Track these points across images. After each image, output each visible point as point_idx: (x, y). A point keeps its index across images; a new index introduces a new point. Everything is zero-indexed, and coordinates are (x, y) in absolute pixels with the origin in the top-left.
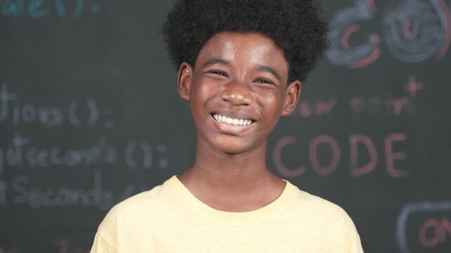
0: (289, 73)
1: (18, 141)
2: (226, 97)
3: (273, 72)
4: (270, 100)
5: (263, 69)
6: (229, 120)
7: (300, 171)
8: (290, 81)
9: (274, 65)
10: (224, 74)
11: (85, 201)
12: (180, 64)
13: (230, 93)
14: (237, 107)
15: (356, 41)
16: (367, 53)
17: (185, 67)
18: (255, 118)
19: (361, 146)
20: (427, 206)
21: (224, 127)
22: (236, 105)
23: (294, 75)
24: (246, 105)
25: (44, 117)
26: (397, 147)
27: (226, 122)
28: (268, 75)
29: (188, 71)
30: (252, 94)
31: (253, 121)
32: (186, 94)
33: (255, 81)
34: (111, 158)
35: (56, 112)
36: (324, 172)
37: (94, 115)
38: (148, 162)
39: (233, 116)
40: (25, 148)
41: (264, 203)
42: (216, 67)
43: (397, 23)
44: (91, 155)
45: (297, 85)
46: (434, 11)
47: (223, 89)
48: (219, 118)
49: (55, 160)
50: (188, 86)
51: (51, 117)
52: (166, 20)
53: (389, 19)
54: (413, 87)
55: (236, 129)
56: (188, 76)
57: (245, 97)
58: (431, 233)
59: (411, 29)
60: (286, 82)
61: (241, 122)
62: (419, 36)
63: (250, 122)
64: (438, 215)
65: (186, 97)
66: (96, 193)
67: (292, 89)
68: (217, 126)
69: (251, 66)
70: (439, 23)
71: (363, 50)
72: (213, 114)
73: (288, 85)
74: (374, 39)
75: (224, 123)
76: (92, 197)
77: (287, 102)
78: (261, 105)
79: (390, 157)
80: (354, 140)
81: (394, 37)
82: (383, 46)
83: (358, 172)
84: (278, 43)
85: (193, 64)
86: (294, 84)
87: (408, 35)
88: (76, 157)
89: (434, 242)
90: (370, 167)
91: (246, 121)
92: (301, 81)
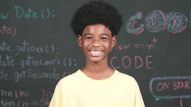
0: (112, 34)
1: (29, 58)
2: (92, 45)
3: (106, 35)
4: (107, 44)
5: (103, 34)
6: (95, 52)
7: (119, 67)
8: (113, 36)
9: (106, 32)
10: (91, 38)
11: (50, 77)
12: (78, 35)
13: (93, 44)
14: (96, 48)
15: (136, 26)
16: (140, 30)
17: (79, 36)
18: (103, 50)
19: (138, 59)
20: (159, 78)
21: (93, 55)
22: (96, 47)
23: (113, 34)
24: (99, 47)
25: (37, 50)
26: (149, 59)
27: (94, 53)
28: (105, 36)
29: (80, 38)
30: (101, 43)
31: (102, 51)
32: (81, 45)
33: (101, 39)
34: (59, 63)
35: (41, 49)
36: (126, 67)
37: (53, 49)
38: (70, 65)
39: (95, 51)
40: (31, 60)
41: (108, 77)
42: (88, 36)
43: (149, 20)
44: (52, 62)
45: (115, 37)
46: (161, 16)
47: (91, 43)
48: (91, 52)
49: (41, 64)
50: (81, 42)
51: (40, 50)
52: (71, 22)
53: (147, 19)
54: (154, 40)
55: (97, 55)
56: (80, 39)
57: (98, 44)
58: (160, 87)
59: (154, 22)
60: (111, 37)
61: (98, 52)
62: (156, 24)
63: (101, 52)
64: (162, 81)
65: (81, 46)
66: (54, 74)
67: (114, 38)
68: (91, 55)
69: (99, 35)
70: (163, 20)
71: (139, 29)
72: (89, 51)
73: (112, 37)
74: (142, 25)
75: (93, 53)
76: (53, 76)
77: (113, 43)
78: (104, 46)
79: (147, 63)
80: (136, 57)
81: (148, 25)
82: (145, 27)
83: (137, 68)
84: (106, 26)
85: (81, 36)
86: (114, 37)
87: (153, 24)
88: (48, 63)
89: (161, 90)
90: (141, 66)
91: (100, 52)
92: (116, 35)
